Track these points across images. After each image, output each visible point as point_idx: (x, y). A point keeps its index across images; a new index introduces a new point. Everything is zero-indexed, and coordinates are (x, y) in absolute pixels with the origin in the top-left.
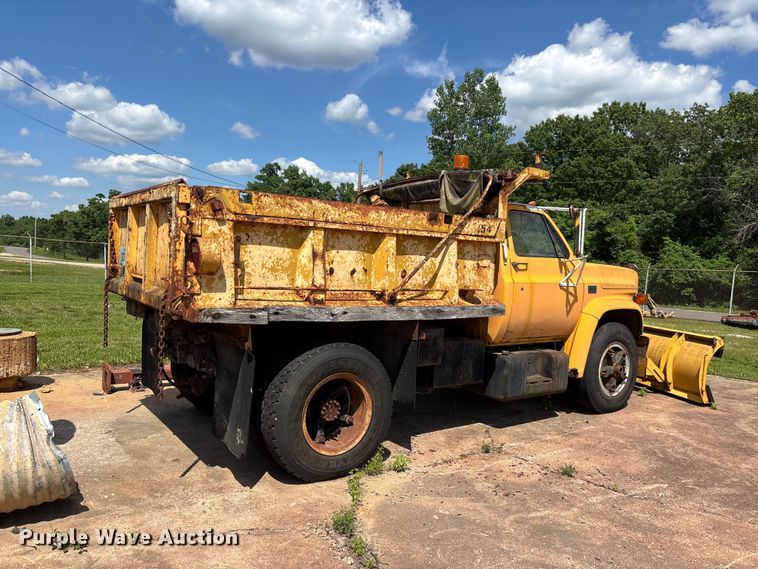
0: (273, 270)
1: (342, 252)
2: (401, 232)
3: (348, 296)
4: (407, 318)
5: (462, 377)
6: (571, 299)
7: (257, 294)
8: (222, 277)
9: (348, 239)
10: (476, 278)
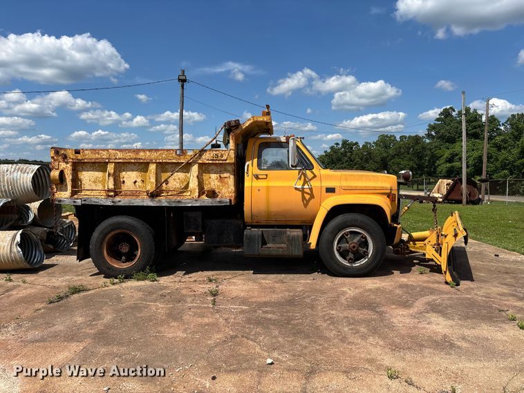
0: (94, 182)
1: (128, 173)
2: (158, 161)
3: (135, 194)
4: (158, 205)
5: (225, 241)
6: (307, 197)
7: (88, 193)
8: (66, 185)
9: (132, 167)
10: (219, 184)
